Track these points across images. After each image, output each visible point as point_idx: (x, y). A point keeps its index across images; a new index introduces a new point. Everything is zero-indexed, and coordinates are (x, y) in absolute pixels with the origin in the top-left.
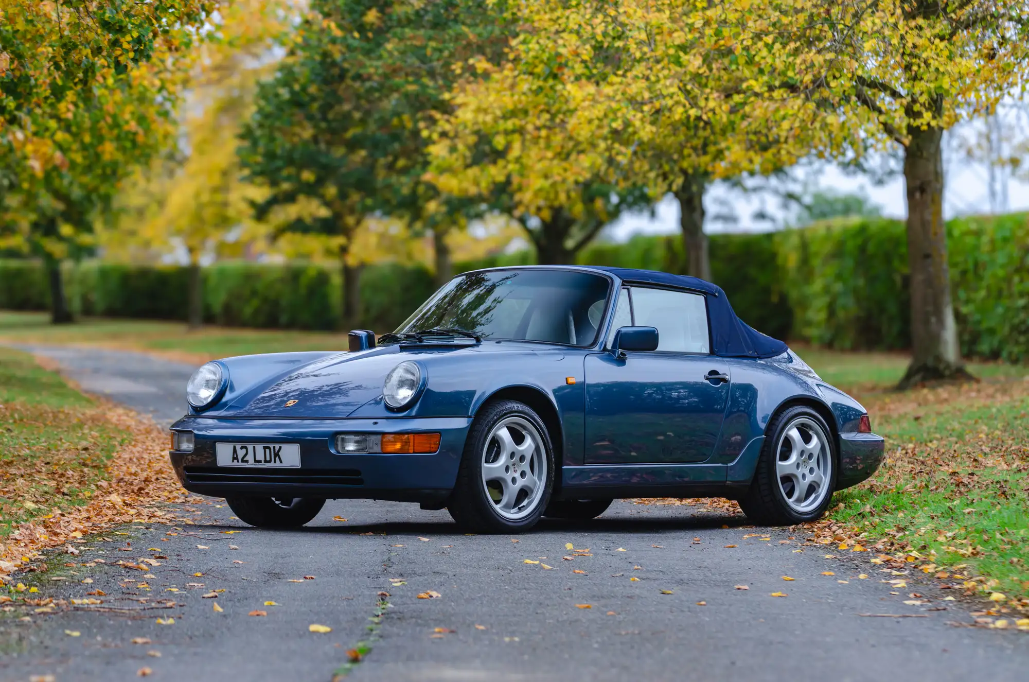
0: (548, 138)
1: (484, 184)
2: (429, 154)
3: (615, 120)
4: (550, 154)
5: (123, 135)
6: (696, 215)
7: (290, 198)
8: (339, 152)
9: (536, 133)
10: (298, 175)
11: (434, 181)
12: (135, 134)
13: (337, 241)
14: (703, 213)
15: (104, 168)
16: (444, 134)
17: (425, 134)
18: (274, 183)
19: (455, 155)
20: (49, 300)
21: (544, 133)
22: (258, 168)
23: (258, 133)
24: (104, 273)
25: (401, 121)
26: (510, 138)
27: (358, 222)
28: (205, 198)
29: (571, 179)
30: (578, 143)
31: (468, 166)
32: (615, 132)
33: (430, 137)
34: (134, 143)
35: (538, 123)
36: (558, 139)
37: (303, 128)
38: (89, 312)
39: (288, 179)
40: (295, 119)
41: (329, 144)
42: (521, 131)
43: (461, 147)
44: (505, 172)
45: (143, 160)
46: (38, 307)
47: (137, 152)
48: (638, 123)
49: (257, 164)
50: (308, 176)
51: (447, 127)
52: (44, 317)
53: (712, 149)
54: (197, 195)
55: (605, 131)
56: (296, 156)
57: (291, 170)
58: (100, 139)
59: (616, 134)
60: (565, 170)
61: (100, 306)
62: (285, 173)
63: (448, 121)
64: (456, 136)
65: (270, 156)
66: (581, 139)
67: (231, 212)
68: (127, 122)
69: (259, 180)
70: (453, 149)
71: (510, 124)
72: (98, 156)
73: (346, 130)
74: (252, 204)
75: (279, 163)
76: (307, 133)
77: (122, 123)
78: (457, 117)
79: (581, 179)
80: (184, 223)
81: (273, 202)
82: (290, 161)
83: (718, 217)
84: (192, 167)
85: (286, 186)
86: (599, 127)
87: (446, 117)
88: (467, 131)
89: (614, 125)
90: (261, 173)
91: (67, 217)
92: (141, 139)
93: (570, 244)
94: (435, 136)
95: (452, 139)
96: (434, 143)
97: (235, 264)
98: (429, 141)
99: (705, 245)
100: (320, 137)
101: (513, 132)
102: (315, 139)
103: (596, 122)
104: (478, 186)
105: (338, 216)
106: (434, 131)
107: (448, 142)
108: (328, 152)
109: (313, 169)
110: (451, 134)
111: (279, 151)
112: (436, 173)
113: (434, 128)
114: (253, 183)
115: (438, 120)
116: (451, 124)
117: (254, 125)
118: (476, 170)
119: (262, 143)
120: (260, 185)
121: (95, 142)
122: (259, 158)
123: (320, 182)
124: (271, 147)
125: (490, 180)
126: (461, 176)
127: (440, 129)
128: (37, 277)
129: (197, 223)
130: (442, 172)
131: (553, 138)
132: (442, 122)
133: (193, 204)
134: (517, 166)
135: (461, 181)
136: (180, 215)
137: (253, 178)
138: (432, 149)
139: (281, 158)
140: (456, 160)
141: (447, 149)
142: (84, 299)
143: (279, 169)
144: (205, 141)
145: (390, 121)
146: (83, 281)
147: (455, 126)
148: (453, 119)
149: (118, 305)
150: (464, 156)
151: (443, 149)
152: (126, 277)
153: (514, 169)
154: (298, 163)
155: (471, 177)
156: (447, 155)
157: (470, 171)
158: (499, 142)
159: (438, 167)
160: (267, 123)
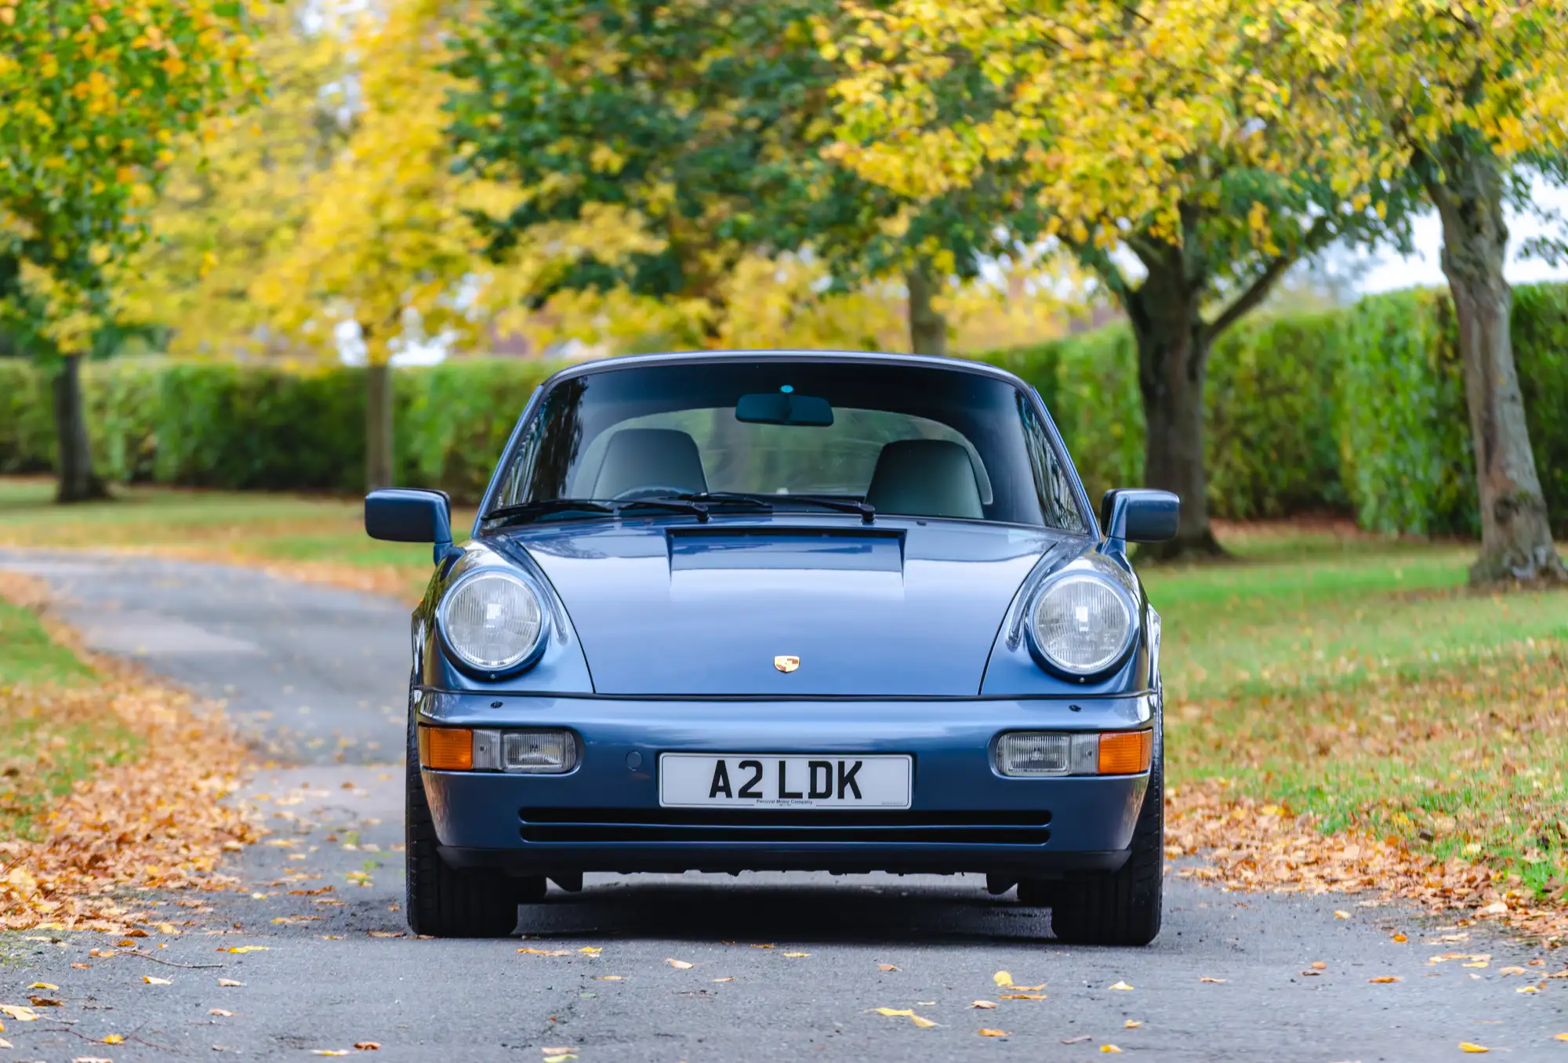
0: (1106, 59)
1: (960, 167)
2: (839, 98)
3: (1251, 20)
4: (1109, 98)
5: (133, 58)
6: (1484, 242)
7: (568, 208)
8: (682, 105)
9: (1080, 50)
10: (585, 157)
11: (849, 161)
12: (162, 56)
13: (696, 309)
14: (1502, 236)
15: (92, 136)
16: (871, 54)
17: (829, 52)
18: (530, 176)
19: (898, 100)
20: (53, 451)
21: (1096, 49)
22: (493, 141)
23: (496, 59)
24: (177, 387)
26: (1020, 61)
27: (730, 265)
28: (392, 213)
29: (1154, 155)
30: (1175, 73)
31: (929, 126)
32: (1250, 45)
33: (840, 60)
34: (160, 75)
35: (1087, 26)
36: (1128, 63)
37: (596, 46)
38: (141, 477)
39: (561, 164)
40: (577, 27)
41: (659, 84)
42: (1049, 46)
43: (909, 81)
44: (1012, 138)
45: (180, 116)
46: (33, 468)
47: (168, 100)
48: (1303, 27)
49: (493, 129)
50: (607, 157)
51: (879, 37)
52: (45, 488)
53: (1492, 89)
54: (376, 208)
55: (1231, 45)
56: (580, 111)
57: (569, 145)
58: (82, 67)
59: (1253, 53)
60: (1144, 133)
62: (553, 150)
63: (880, 23)
64: (902, 57)
65: (523, 111)
66: (1180, 63)
67: (446, 244)
68: (141, 30)
69: (499, 166)
70: (893, 86)
71: (1021, 30)
72: (77, 106)
73: (697, 56)
74: (481, 220)
75: (541, 128)
76: (607, 62)
77: (130, 31)
78: (900, 15)
79: (1176, 153)
80: (344, 269)
81: (528, 216)
82: (567, 125)
83: (1534, 247)
84: (367, 141)
85: (553, 181)
86: (1218, 37)
87: (877, 14)
88: (926, 48)
89: (1250, 31)
90: (501, 152)
91: (39, 250)
92: (175, 69)
93: (1210, 313)
94: (852, 58)
95: (890, 64)
96: (850, 73)
98: (839, 69)
99: (1504, 310)
100: (637, 72)
101: (1030, 45)
102: (624, 73)
103: (1210, 25)
104: (949, 173)
105: (680, 253)
106: (851, 46)
107: (880, 72)
108: (658, 103)
109: (619, 142)
110: (889, 54)
111: (539, 99)
112: (855, 144)
113: (849, 39)
114: (481, 175)
115: (856, 23)
116: (888, 31)
117: (485, 42)
118: (946, 136)
119: (502, 80)
120: (500, 178)
121: (68, 75)
122: (495, 118)
123: (635, 170)
124: (523, 91)
125: (976, 157)
126: (910, 150)
127: (863, 42)
128: (29, 395)
129: (374, 269)
130: (867, 144)
131: (1115, 61)
132: (867, 27)
133: (368, 226)
134: (1037, 124)
135: (911, 158)
136: (339, 252)
137: (481, 162)
138: (846, 87)
139: (545, 117)
140: (903, 111)
141: (878, 87)
142: (133, 443)
143: (540, 142)
144: (395, 82)
145: (780, 30)
146: (129, 408)
147: (896, 34)
148: (892, 20)
149: (209, 459)
150: (919, 102)
151: (868, 88)
152: (226, 395)
153: (1030, 131)
154: (587, 128)
155: (933, 151)
156: (880, 102)
157: (929, 137)
158: (996, 70)
159: (857, 128)
160: (515, 37)
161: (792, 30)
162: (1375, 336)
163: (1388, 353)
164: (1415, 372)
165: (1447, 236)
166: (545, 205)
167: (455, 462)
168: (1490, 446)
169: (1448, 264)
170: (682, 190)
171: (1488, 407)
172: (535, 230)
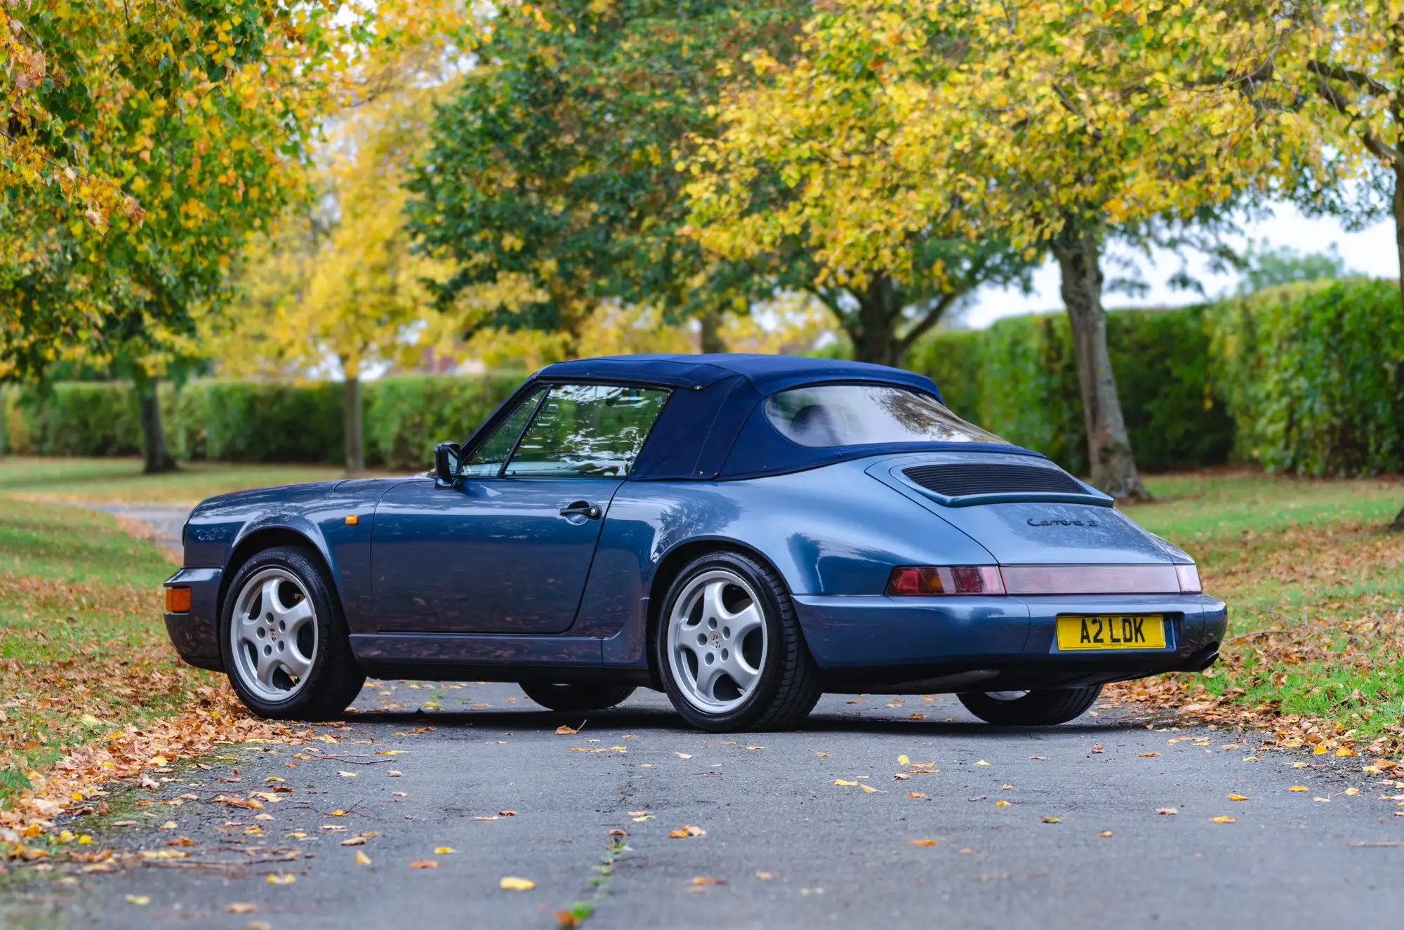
0: (862, 166)
1: (767, 239)
2: (688, 196)
3: (958, 138)
4: (866, 193)
6: (1088, 282)
7: (487, 275)
8: (558, 206)
9: (845, 161)
10: (498, 241)
11: (695, 237)
14: (1099, 278)
16: (708, 167)
17: (680, 166)
18: (462, 255)
19: (725, 198)
20: (141, 440)
21: (856, 160)
22: (438, 233)
23: (437, 180)
24: (220, 398)
25: (644, 153)
26: (805, 170)
27: (590, 309)
28: (362, 282)
29: (898, 230)
30: (907, 174)
31: (745, 214)
32: (958, 154)
33: (687, 170)
35: (848, 146)
36: (876, 169)
37: (502, 170)
38: (198, 455)
39: (483, 246)
40: (491, 157)
41: (543, 193)
42: (821, 159)
43: (733, 184)
44: (801, 220)
46: (127, 451)
48: (991, 141)
49: (437, 225)
50: (512, 242)
51: (713, 156)
52: (137, 464)
54: (351, 279)
55: (945, 155)
56: (493, 212)
57: (488, 234)
59: (961, 161)
60: (889, 214)
61: (216, 447)
62: (477, 238)
63: (713, 146)
64: (727, 168)
65: (456, 213)
66: (910, 167)
67: (401, 301)
69: (442, 249)
70: (721, 189)
71: (804, 150)
73: (567, 173)
74: (431, 284)
75: (470, 224)
76: (509, 179)
78: (726, 141)
79: (912, 228)
80: (332, 319)
81: (463, 280)
82: (486, 221)
83: (1119, 284)
84: (344, 236)
85: (481, 258)
86: (938, 149)
87: (710, 141)
88: (742, 162)
89: (958, 146)
90: (443, 240)
91: (155, 307)
93: (901, 333)
94: (695, 170)
95: (721, 172)
96: (693, 180)
97: (412, 377)
98: (687, 177)
99: (1102, 325)
100: (528, 185)
101: (810, 160)
102: (520, 187)
103: (932, 142)
104: (760, 242)
105: (559, 301)
106: (694, 162)
107: (714, 178)
108: (542, 205)
109: (517, 232)
110: (719, 167)
111: (466, 206)
112: (698, 226)
113: (693, 158)
114: (429, 254)
115: (699, 146)
116: (718, 152)
117: (430, 168)
118: (756, 218)
119: (442, 194)
120: (442, 258)
122: (439, 218)
123: (529, 250)
124: (456, 200)
125: (778, 232)
126: (734, 229)
127: (702, 160)
128: (123, 405)
129: (351, 318)
130: (706, 225)
131: (869, 167)
132: (704, 149)
133: (347, 292)
134: (818, 211)
135: (735, 236)
136: (329, 308)
137: (430, 247)
138: (691, 188)
139: (471, 216)
140: (728, 203)
141: (712, 188)
142: (191, 435)
143: (469, 233)
144: (361, 198)
145: (628, 155)
146: (189, 410)
147: (723, 154)
148: (720, 144)
149: (241, 444)
150: (738, 197)
151: (707, 189)
152: (252, 402)
153: (812, 216)
154: (498, 223)
155: (749, 230)
156: (714, 198)
157: (746, 220)
158: (790, 177)
159: (700, 216)
160: (450, 164)
161: (636, 154)
162: (1004, 345)
163: (1013, 356)
164: (1031, 368)
165: (1065, 277)
166: (473, 273)
167: (401, 441)
168: (1095, 412)
169: (1066, 295)
170: (561, 262)
171: (1093, 387)
172: (467, 290)
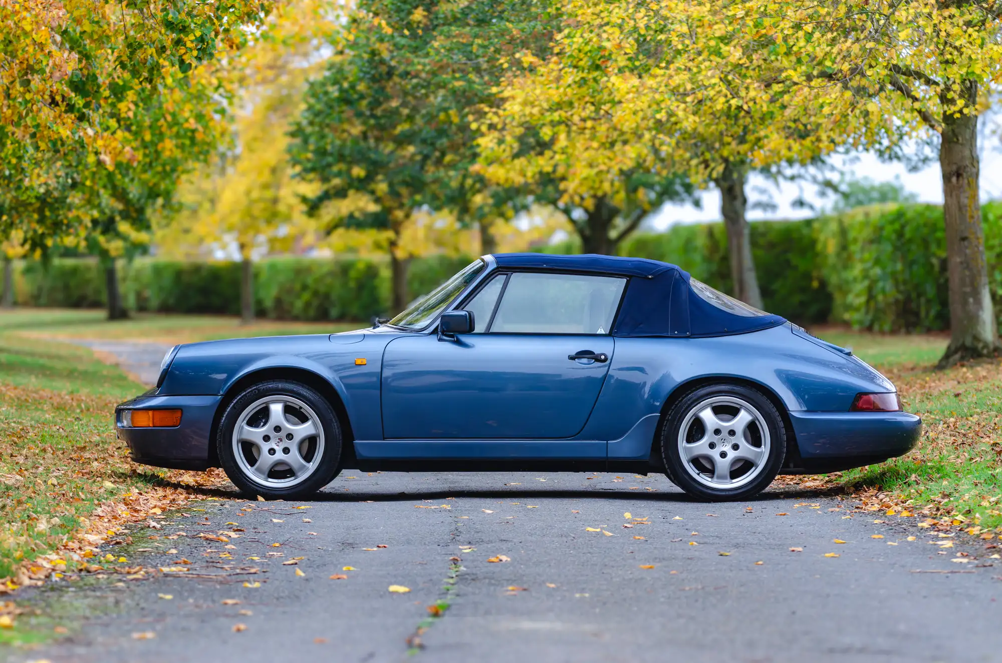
0: (593, 128)
1: (529, 174)
2: (478, 145)
3: (658, 112)
4: (595, 144)
5: (182, 132)
6: (738, 203)
7: (341, 193)
8: (388, 148)
9: (582, 124)
10: (349, 171)
11: (482, 172)
12: (194, 131)
13: (390, 234)
14: (745, 201)
15: (164, 165)
16: (492, 127)
17: (474, 126)
18: (325, 180)
19: (503, 146)
20: (104, 297)
21: (589, 124)
22: (309, 165)
23: (309, 130)
24: (158, 270)
25: (448, 116)
26: (556, 129)
27: (407, 216)
28: (255, 194)
29: (615, 170)
30: (622, 133)
31: (516, 156)
32: (659, 122)
33: (478, 130)
34: (193, 140)
35: (584, 114)
36: (603, 129)
37: (352, 124)
38: (143, 308)
39: (339, 174)
40: (344, 116)
41: (378, 139)
42: (566, 123)
43: (509, 139)
44: (553, 162)
45: (202, 157)
46: (95, 305)
47: (196, 149)
48: (681, 114)
49: (308, 160)
50: (358, 171)
51: (495, 120)
52: (101, 314)
53: (751, 138)
54: (248, 193)
55: (649, 122)
56: (347, 152)
57: (343, 166)
58: (161, 136)
59: (660, 125)
60: (610, 159)
61: (154, 302)
62: (335, 169)
63: (496, 113)
64: (503, 129)
65: (321, 152)
66: (625, 129)
67: (281, 207)
68: (187, 120)
69: (311, 176)
70: (501, 142)
71: (556, 116)
72: (157, 153)
73: (394, 127)
74: (304, 199)
75: (330, 159)
76: (356, 130)
77: (181, 121)
78: (505, 110)
79: (625, 168)
80: (235, 219)
81: (326, 196)
82: (341, 158)
83: (758, 205)
84: (243, 165)
85: (336, 181)
86: (644, 118)
87: (494, 110)
88: (515, 123)
89: (658, 116)
90: (313, 170)
92: (199, 137)
93: (613, 234)
94: (484, 128)
95: (500, 131)
96: (483, 135)
97: (286, 259)
98: (479, 133)
99: (746, 232)
100: (369, 134)
101: (560, 123)
102: (365, 136)
103: (641, 114)
104: (525, 176)
105: (388, 211)
106: (483, 123)
107: (496, 134)
108: (377, 147)
109: (364, 165)
110: (499, 126)
111: (329, 148)
112: (485, 164)
113: (482, 120)
114: (303, 179)
115: (486, 113)
116: (499, 116)
117: (304, 122)
118: (522, 160)
119: (312, 140)
120: (311, 181)
121: (155, 140)
122: (310, 155)
123: (370, 177)
124: (322, 144)
125: (537, 170)
126: (508, 166)
127: (488, 122)
128: (93, 275)
129: (248, 220)
130: (490, 163)
131: (598, 129)
132: (490, 115)
133: (244, 201)
134: (564, 157)
135: (508, 171)
136: (232, 212)
137: (304, 174)
138: (481, 141)
139: (331, 154)
140: (504, 151)
141: (495, 141)
142: (139, 295)
143: (329, 165)
144: (255, 139)
145: (437, 116)
146: (137, 278)
147: (502, 118)
148: (501, 112)
149: (171, 301)
150: (511, 147)
151: (491, 141)
152: (179, 274)
153: (560, 160)
154: (349, 159)
155: (518, 167)
156: (496, 148)
157: (517, 162)
158: (546, 134)
159: (486, 158)
160: (317, 120)
161: (442, 116)
165: (724, 200)
166: (332, 192)
167: (279, 302)
169: (724, 211)
170: (391, 185)
172: (326, 203)
